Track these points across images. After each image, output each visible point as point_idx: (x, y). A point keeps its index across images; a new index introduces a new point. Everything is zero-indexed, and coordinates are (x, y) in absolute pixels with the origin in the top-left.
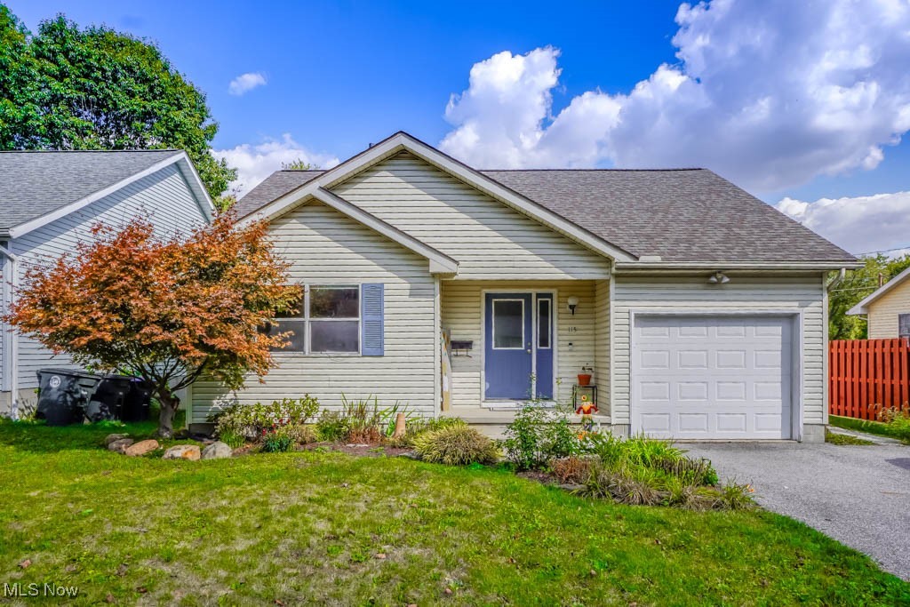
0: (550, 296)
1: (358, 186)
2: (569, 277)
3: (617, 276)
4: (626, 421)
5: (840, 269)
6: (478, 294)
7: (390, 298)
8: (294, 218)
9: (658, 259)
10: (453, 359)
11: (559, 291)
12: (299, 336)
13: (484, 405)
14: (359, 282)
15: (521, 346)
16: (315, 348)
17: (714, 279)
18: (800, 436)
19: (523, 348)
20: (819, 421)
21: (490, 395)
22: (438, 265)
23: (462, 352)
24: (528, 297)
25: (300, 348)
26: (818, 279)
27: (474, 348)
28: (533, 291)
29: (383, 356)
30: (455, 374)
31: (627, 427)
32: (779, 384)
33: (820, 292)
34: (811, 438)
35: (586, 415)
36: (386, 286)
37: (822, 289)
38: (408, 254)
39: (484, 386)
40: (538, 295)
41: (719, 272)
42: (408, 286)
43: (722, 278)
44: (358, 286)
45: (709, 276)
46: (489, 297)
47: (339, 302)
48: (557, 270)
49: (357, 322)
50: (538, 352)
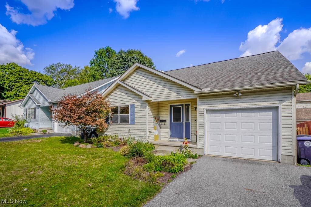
0: (189, 105)
1: (130, 78)
2: (183, 98)
3: (199, 97)
4: (203, 148)
5: (296, 85)
6: (167, 105)
7: (136, 108)
8: (117, 89)
9: (209, 89)
10: (161, 125)
11: (192, 103)
12: (117, 119)
13: (169, 139)
14: (129, 104)
15: (181, 121)
16: (121, 122)
17: (235, 95)
18: (280, 160)
19: (181, 122)
20: (290, 154)
21: (172, 136)
22: (145, 98)
23: (163, 123)
24: (182, 105)
25: (118, 122)
26: (290, 91)
27: (167, 122)
28: (184, 104)
29: (134, 124)
30: (161, 130)
31: (203, 150)
32: (271, 137)
33: (290, 96)
34: (286, 161)
35: (186, 145)
36: (135, 105)
37: (291, 95)
38: (138, 96)
39: (170, 134)
40: (186, 105)
41: (237, 92)
42: (140, 104)
43: (238, 94)
44: (129, 105)
45: (233, 94)
46: (171, 106)
47: (125, 110)
48: (180, 96)
49: (129, 115)
50: (185, 123)
